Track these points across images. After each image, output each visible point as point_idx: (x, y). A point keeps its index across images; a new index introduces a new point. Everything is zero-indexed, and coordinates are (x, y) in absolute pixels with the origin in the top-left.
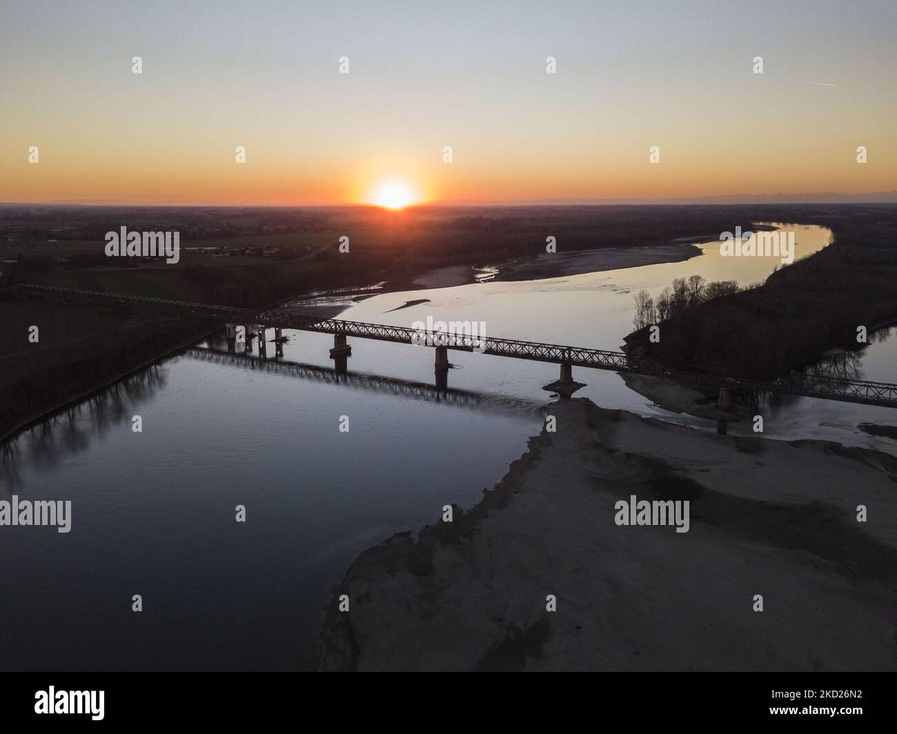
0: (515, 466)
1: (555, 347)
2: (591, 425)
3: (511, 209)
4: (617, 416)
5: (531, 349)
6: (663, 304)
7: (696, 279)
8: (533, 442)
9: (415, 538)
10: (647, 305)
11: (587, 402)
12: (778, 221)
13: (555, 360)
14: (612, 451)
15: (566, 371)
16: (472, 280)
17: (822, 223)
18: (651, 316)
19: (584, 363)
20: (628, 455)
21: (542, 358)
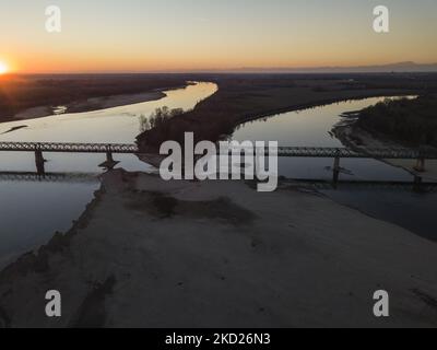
0: (88, 206)
1: (102, 145)
2: (125, 180)
3: (69, 75)
4: (136, 174)
5: (90, 147)
6: (152, 120)
7: (165, 108)
8: (96, 193)
9: (36, 253)
10: (145, 121)
11: (121, 170)
12: (197, 80)
13: (103, 151)
14: (135, 191)
15: (109, 156)
16: (53, 114)
17: (213, 82)
18: (147, 126)
19: (118, 151)
20: (144, 191)
21: (96, 151)
